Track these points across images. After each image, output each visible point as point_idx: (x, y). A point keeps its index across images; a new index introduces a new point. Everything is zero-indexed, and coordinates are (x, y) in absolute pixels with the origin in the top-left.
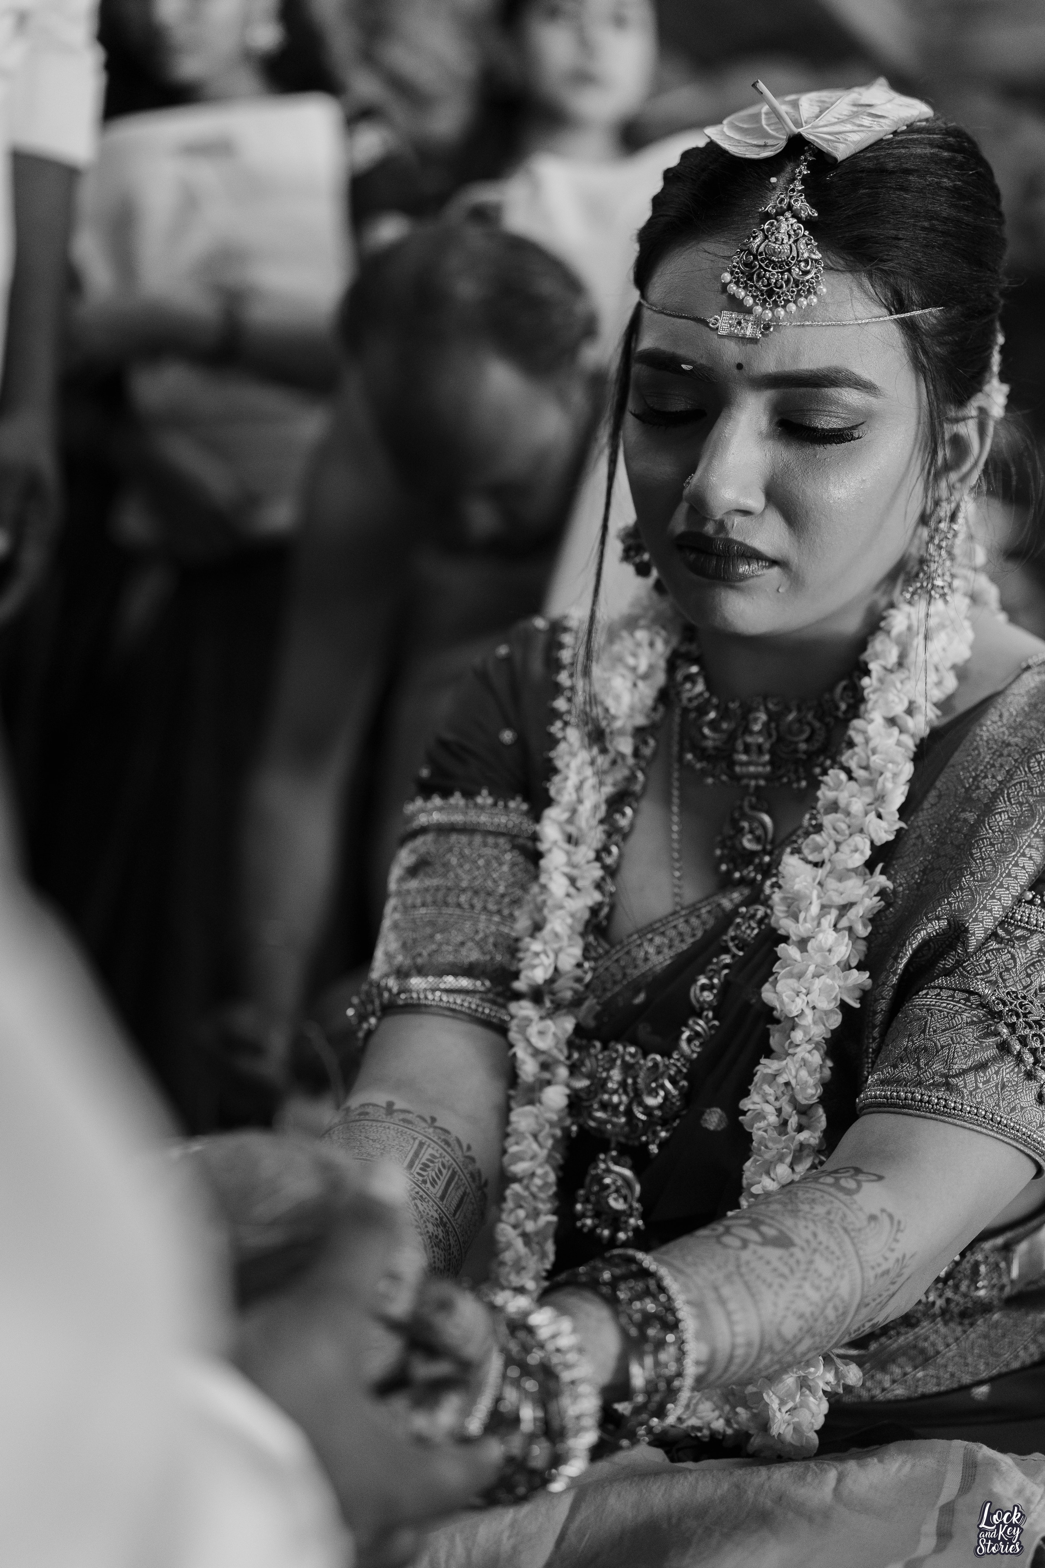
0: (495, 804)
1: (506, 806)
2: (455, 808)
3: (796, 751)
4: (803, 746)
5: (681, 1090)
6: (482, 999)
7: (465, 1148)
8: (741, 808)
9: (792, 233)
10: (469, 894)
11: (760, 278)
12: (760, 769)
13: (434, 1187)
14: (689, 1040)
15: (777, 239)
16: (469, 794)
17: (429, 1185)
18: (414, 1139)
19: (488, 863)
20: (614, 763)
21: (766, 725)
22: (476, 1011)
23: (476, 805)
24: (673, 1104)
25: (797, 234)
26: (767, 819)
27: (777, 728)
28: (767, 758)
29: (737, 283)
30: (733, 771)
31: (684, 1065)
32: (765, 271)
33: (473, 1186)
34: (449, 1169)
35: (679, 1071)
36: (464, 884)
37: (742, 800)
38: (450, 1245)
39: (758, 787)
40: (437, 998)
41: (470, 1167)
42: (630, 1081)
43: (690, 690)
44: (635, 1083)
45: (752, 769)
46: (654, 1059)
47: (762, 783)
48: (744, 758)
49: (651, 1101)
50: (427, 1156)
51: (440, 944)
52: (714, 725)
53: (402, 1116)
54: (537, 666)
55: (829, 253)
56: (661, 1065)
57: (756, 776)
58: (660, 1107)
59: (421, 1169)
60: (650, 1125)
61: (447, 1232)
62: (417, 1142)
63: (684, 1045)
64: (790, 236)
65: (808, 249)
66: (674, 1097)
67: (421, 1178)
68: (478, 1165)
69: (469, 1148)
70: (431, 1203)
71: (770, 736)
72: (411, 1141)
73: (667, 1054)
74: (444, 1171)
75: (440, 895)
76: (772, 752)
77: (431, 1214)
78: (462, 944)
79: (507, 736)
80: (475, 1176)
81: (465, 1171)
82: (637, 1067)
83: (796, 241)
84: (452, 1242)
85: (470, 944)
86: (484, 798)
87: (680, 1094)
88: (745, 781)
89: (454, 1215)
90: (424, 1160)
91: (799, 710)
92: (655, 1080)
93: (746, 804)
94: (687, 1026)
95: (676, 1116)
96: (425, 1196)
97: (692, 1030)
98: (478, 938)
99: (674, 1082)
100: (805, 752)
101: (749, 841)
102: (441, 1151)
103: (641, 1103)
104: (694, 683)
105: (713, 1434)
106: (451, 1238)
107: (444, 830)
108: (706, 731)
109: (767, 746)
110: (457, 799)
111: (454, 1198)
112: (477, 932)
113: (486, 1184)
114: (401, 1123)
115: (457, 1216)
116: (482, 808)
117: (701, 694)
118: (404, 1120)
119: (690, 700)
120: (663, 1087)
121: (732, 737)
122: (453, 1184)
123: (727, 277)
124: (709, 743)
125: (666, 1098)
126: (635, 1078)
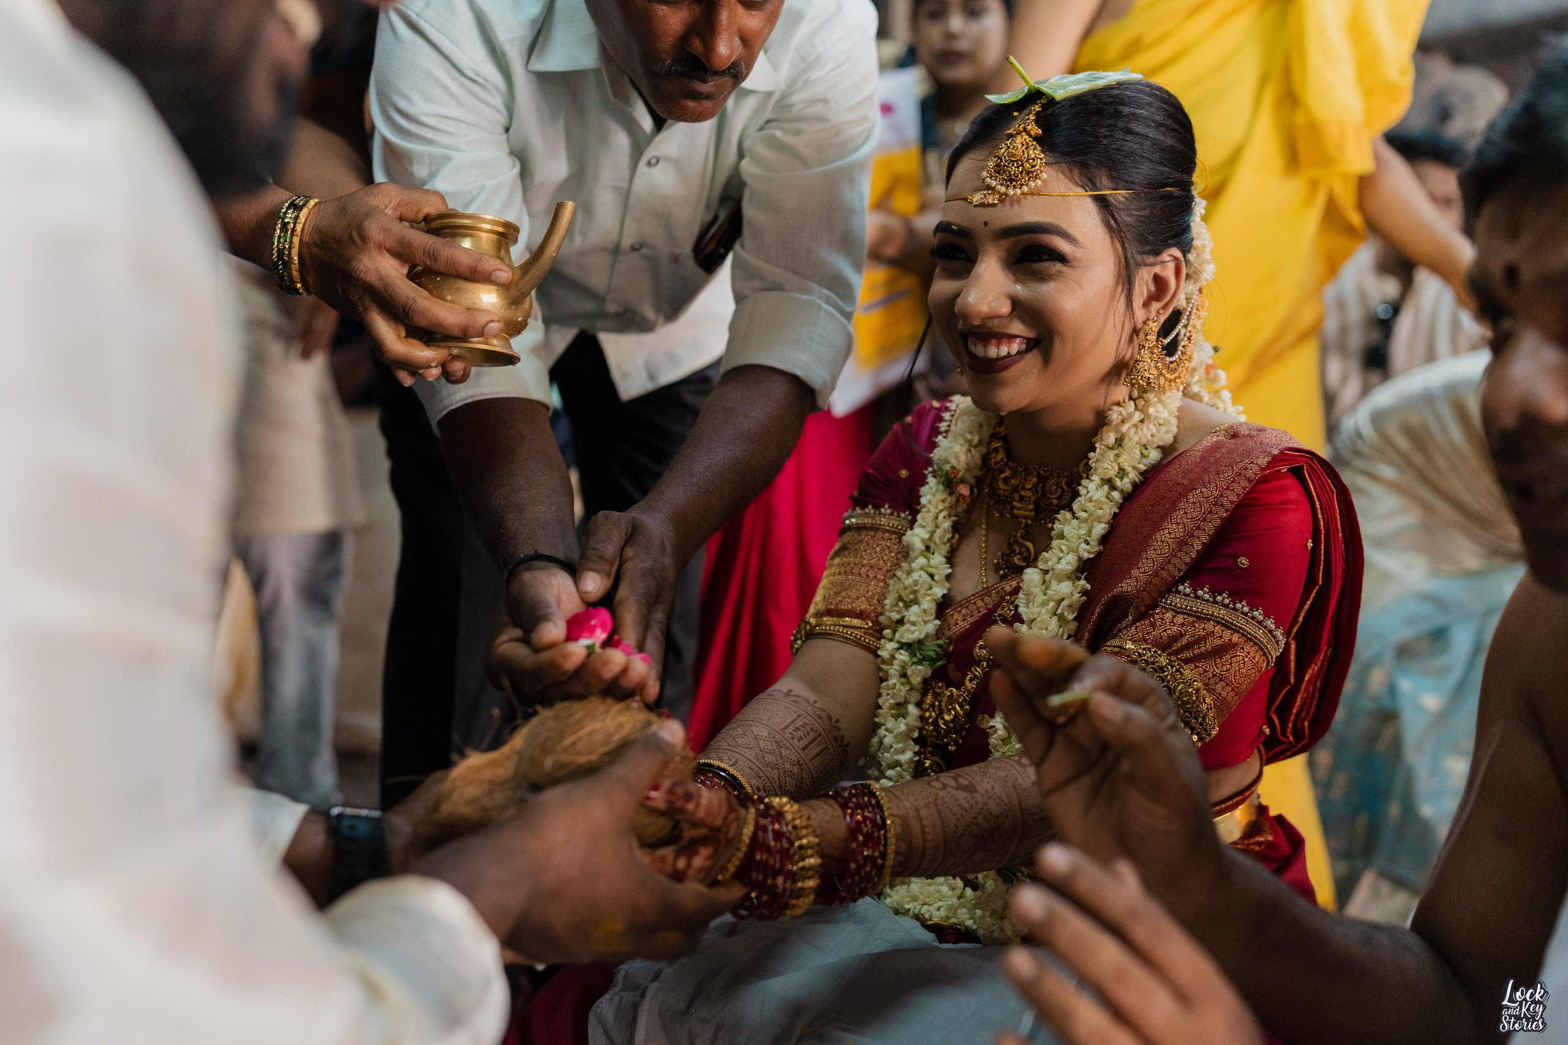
0: (892, 514)
1: (899, 516)
2: (867, 515)
3: (1051, 504)
4: (1055, 502)
5: (965, 712)
6: (865, 633)
7: (833, 721)
8: (1015, 536)
9: (1024, 143)
10: (868, 568)
11: (1004, 172)
12: (1028, 513)
13: (799, 742)
14: (971, 680)
15: (1014, 147)
16: (877, 507)
17: (796, 740)
18: (795, 712)
19: (882, 550)
20: (958, 500)
21: (1036, 485)
22: (860, 640)
23: (880, 513)
24: (960, 720)
25: (1027, 144)
26: (1030, 545)
27: (1043, 488)
28: (1032, 507)
29: (991, 178)
30: (1013, 512)
31: (967, 696)
32: (1008, 167)
33: (835, 745)
34: (816, 732)
35: (965, 700)
36: (865, 562)
37: (1017, 532)
38: (803, 777)
39: (1026, 525)
40: (836, 630)
41: (835, 733)
42: (937, 703)
43: (995, 458)
44: (940, 705)
45: (1022, 512)
46: (952, 691)
47: (1030, 522)
48: (1019, 505)
49: (947, 717)
50: (801, 723)
51: (844, 598)
52: (1006, 480)
53: (793, 698)
54: (925, 432)
55: (1047, 153)
56: (955, 694)
57: (1026, 518)
58: (952, 721)
59: (793, 730)
60: (948, 732)
61: (802, 770)
62: (797, 714)
63: (967, 683)
64: (1023, 145)
65: (1036, 152)
66: (960, 715)
67: (790, 736)
68: (842, 732)
69: (837, 721)
70: (794, 751)
71: (1037, 492)
72: (793, 713)
73: (958, 688)
74: (811, 733)
75: (849, 568)
76: (1036, 503)
77: (790, 757)
78: (858, 598)
79: (904, 473)
80: (839, 739)
81: (829, 735)
82: (942, 695)
83: (1027, 148)
84: (805, 776)
85: (863, 598)
86: (886, 510)
87: (964, 714)
88: (1020, 519)
89: (812, 760)
90: (797, 725)
91: (1059, 477)
92: (951, 705)
93: (1019, 535)
94: (971, 671)
95: (963, 729)
96: (790, 746)
97: (973, 674)
98: (867, 595)
99: (961, 706)
100: (1056, 506)
101: (1019, 559)
102: (813, 721)
103: (943, 718)
104: (997, 452)
105: (967, 928)
106: (804, 773)
107: (859, 528)
108: (1001, 485)
109: (1033, 499)
110: (869, 509)
111: (815, 749)
112: (868, 592)
113: (848, 744)
114: (791, 703)
115: (814, 761)
116: (884, 515)
117: (1002, 460)
118: (793, 701)
119: (996, 464)
120: (954, 709)
121: (1015, 489)
122: (817, 741)
123: (985, 174)
124: (1001, 492)
125: (955, 716)
126: (940, 702)
